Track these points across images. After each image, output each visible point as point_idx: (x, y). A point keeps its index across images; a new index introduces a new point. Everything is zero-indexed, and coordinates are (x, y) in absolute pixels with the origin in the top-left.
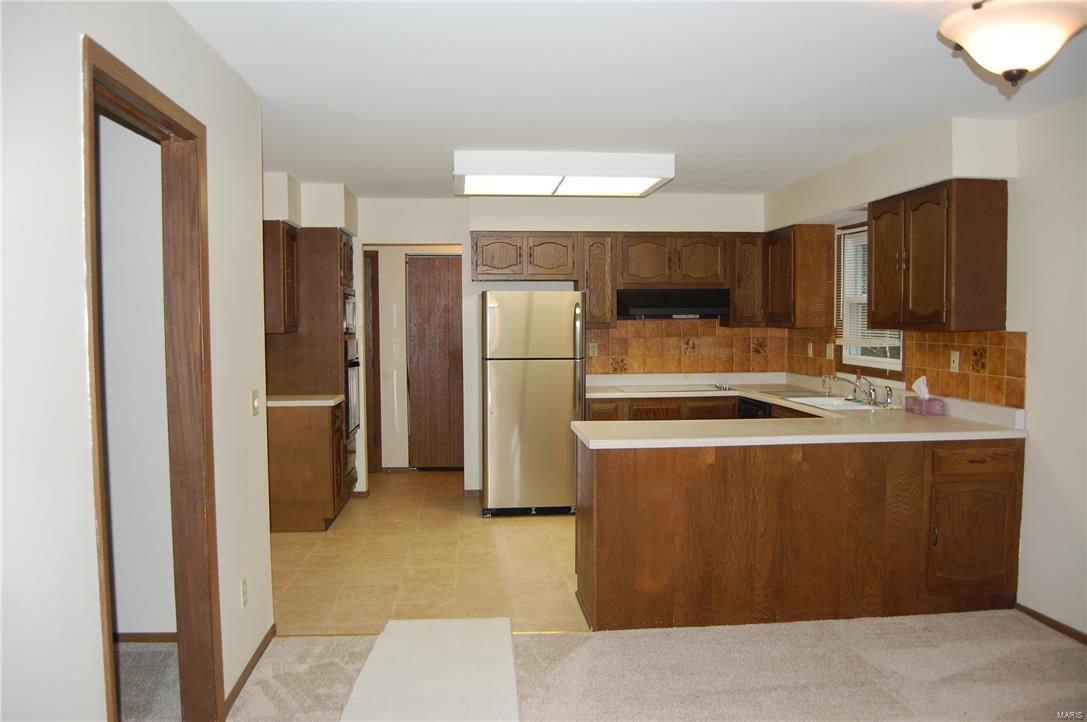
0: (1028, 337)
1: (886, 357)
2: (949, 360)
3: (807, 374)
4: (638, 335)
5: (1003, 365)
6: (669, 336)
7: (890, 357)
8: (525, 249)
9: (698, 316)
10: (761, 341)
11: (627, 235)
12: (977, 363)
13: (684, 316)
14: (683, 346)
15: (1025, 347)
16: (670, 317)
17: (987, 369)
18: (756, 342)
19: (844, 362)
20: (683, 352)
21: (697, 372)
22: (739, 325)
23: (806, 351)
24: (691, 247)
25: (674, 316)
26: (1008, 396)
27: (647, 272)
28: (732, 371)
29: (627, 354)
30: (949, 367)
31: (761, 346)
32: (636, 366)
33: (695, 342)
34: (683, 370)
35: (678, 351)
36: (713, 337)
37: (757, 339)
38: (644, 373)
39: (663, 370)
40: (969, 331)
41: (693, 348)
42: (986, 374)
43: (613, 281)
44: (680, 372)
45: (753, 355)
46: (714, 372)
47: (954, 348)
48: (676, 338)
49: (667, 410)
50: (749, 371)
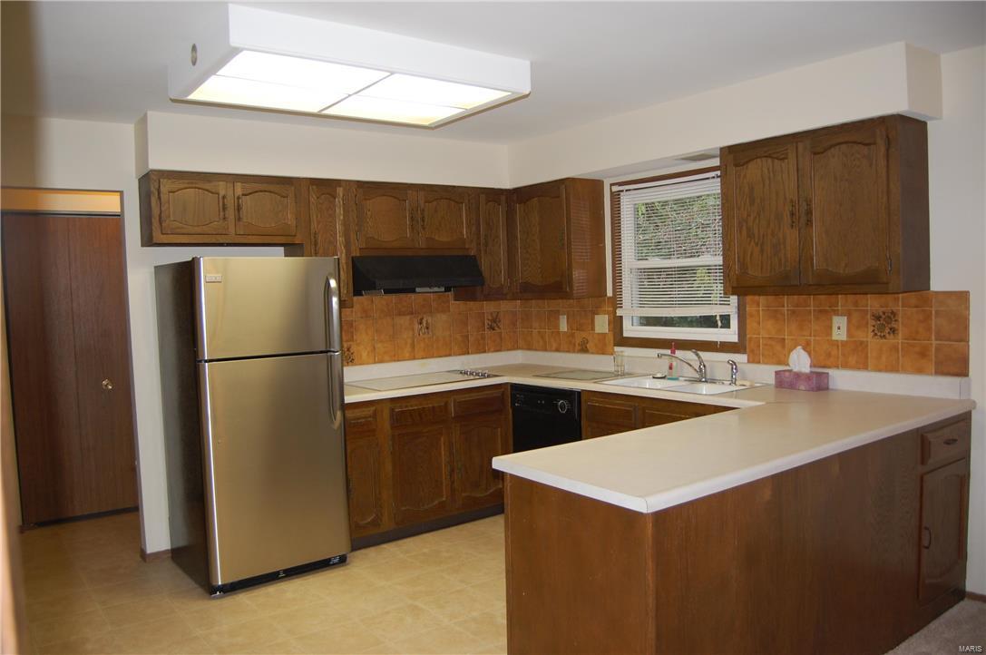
0: (972, 297)
1: (716, 326)
2: (830, 328)
3: (557, 350)
4: (366, 314)
5: (929, 329)
6: (400, 314)
7: (721, 327)
8: (230, 202)
9: (443, 289)
10: (494, 315)
11: (360, 184)
12: (881, 328)
13: (428, 289)
14: (417, 326)
15: (968, 308)
16: (413, 291)
17: (900, 335)
18: (490, 318)
19: (625, 335)
20: (416, 332)
21: (433, 357)
22: (488, 298)
23: (557, 326)
24: (435, 203)
25: (418, 290)
26: (938, 363)
27: (387, 232)
28: (468, 353)
29: (353, 341)
30: (831, 335)
31: (495, 322)
32: (364, 355)
33: (430, 321)
34: (417, 357)
35: (411, 333)
36: (447, 312)
37: (491, 314)
38: (375, 363)
39: (396, 358)
40: (867, 294)
41: (427, 328)
42: (899, 339)
43: (347, 245)
44: (414, 358)
45: (488, 332)
46: (450, 355)
47: (837, 313)
48: (408, 317)
49: (433, 407)
50: (485, 352)
